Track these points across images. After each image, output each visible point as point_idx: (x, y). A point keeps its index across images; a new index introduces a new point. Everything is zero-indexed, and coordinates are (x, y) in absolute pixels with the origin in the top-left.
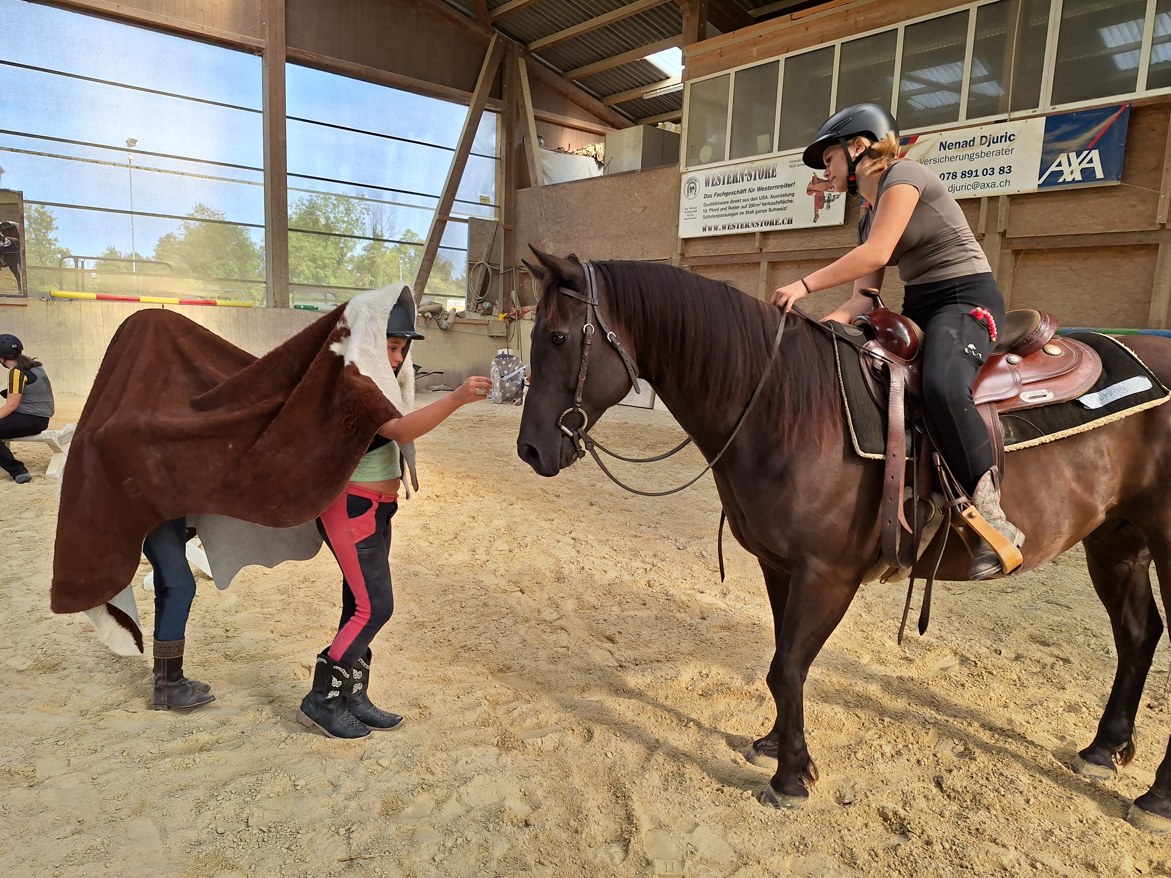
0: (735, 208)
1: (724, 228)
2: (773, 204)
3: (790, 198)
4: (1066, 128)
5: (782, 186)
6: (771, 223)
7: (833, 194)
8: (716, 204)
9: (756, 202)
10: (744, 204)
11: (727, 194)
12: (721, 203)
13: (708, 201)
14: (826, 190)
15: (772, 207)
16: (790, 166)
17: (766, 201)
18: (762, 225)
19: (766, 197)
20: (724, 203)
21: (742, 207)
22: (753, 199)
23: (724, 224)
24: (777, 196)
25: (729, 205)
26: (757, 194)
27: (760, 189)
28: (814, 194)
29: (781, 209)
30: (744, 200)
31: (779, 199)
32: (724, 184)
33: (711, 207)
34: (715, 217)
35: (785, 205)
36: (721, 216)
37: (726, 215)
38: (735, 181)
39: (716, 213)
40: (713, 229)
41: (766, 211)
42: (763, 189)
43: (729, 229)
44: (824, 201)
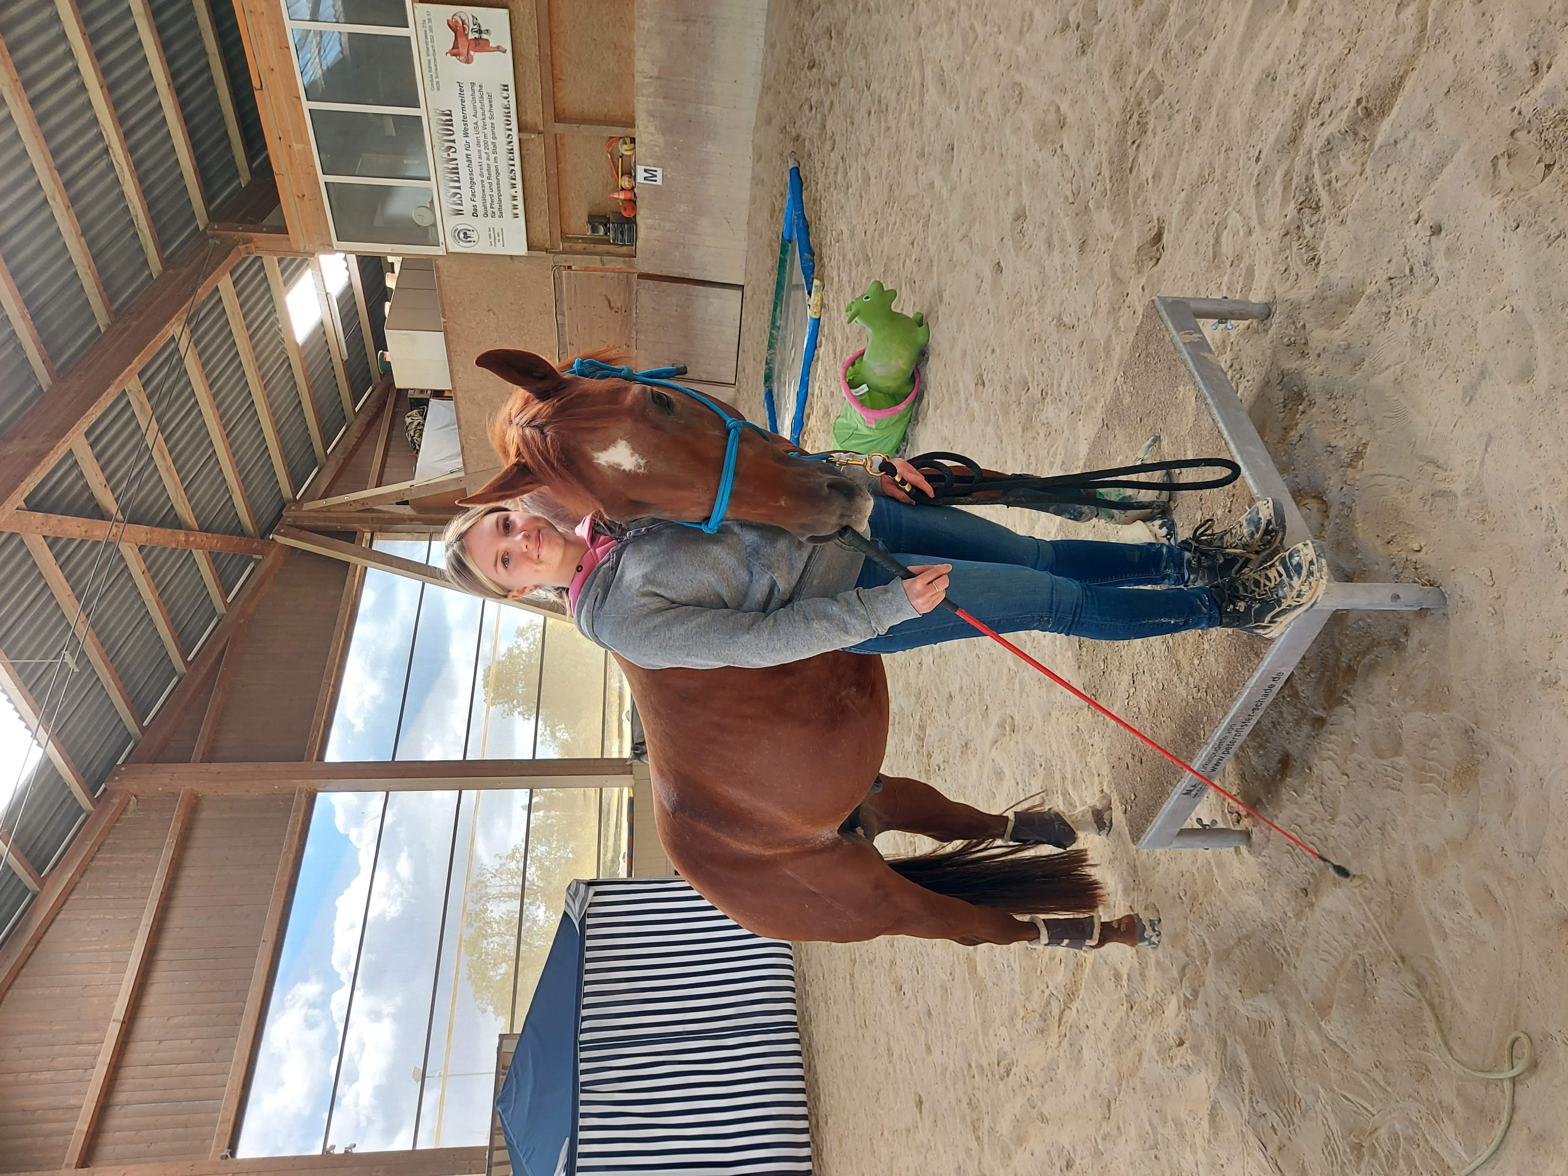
0: (489, 170)
1: (513, 186)
2: (483, 114)
3: (476, 88)
5: (463, 101)
6: (508, 115)
7: (471, 26)
8: (484, 199)
9: (482, 139)
10: (484, 156)
11: (472, 183)
12: (484, 191)
13: (481, 210)
14: (467, 36)
15: (488, 114)
16: (438, 89)
17: (480, 124)
18: (510, 130)
19: (476, 123)
20: (483, 186)
21: (488, 159)
22: (478, 144)
23: (508, 186)
24: (475, 108)
25: (485, 179)
26: (472, 139)
27: (466, 135)
28: (472, 53)
29: (490, 102)
30: (480, 157)
31: (478, 105)
32: (459, 188)
33: (488, 206)
34: (500, 200)
35: (486, 96)
36: (499, 190)
37: (498, 184)
38: (455, 171)
40: (515, 203)
41: (492, 124)
42: (466, 129)
43: (515, 179)
44: (481, 38)
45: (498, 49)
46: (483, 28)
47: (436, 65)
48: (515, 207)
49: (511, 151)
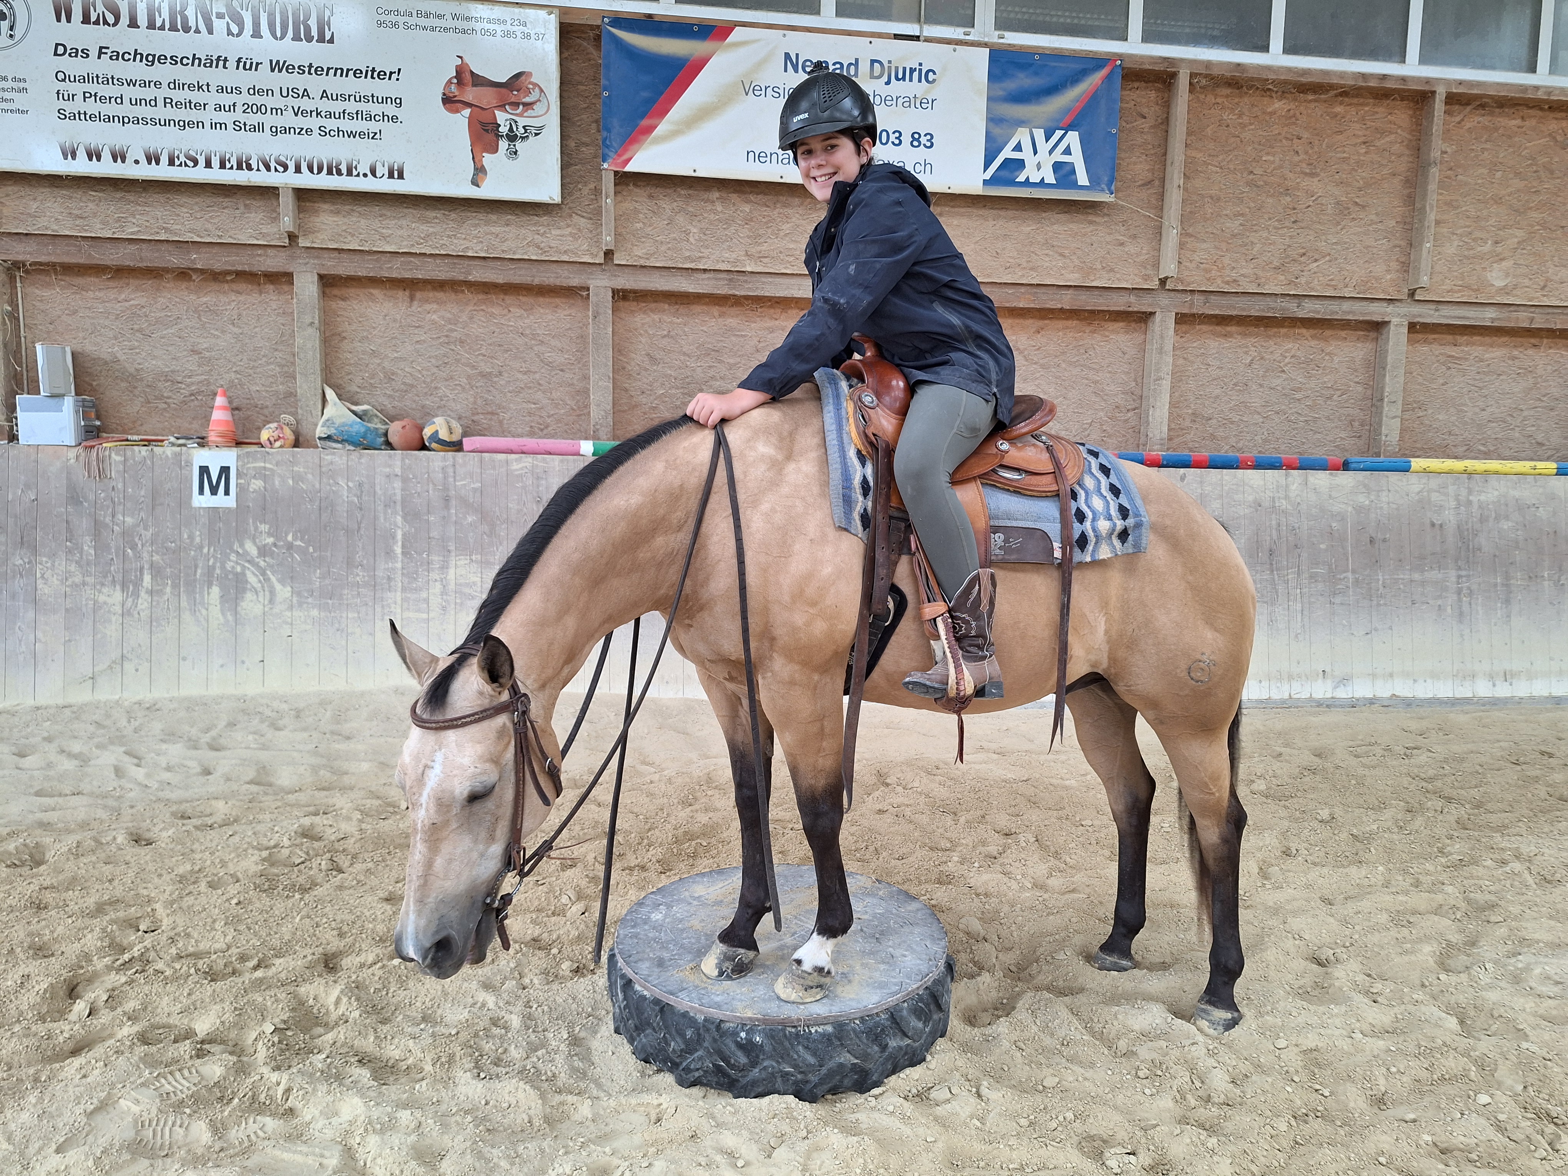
0: (191, 105)
1: (153, 158)
2: (330, 115)
3: (390, 109)
4: (1023, 81)
5: (357, 73)
6: (333, 169)
7: (522, 122)
8: (109, 80)
9: (271, 102)
10: (226, 99)
11: (152, 60)
12: (131, 83)
13: (74, 66)
14: (502, 107)
15: (331, 124)
16: (380, 24)
17: (305, 104)
18: (298, 170)
19: (306, 94)
20: (145, 84)
21: (219, 108)
22: (254, 91)
23: (154, 146)
24: (342, 97)
25: (166, 92)
26: (265, 78)
27: (277, 66)
28: (467, 112)
29: (361, 134)
30: (221, 90)
31: (351, 107)
32: (134, 23)
33: (89, 87)
34: (109, 119)
35: (373, 126)
36: (137, 121)
38: (180, 23)
39: (109, 109)
40: (106, 155)
41: (309, 131)
42: (290, 69)
43: (171, 163)
44: (498, 136)
45: (480, 171)
46: (519, 145)
47: (433, 29)
48: (94, 154)
49: (243, 164)
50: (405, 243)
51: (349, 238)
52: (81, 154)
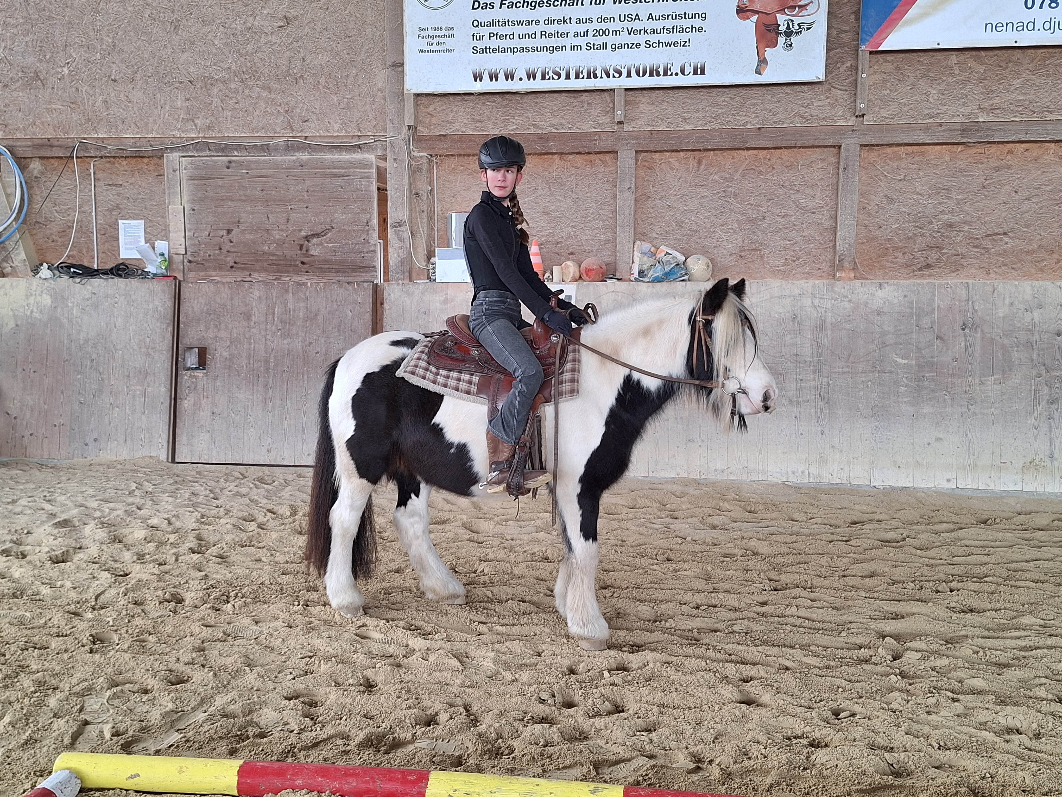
0: (557, 34)
1: (531, 75)
2: (654, 31)
3: (697, 22)
6: (653, 72)
8: (506, 23)
9: (612, 26)
10: (582, 28)
12: (520, 23)
13: (484, 15)
15: (654, 38)
17: (637, 25)
18: (629, 75)
19: (637, 17)
20: (529, 23)
21: (577, 35)
22: (602, 19)
23: (532, 66)
24: (664, 17)
25: (542, 27)
26: (612, 9)
28: (755, 18)
29: (676, 44)
30: (579, 21)
31: (669, 23)
33: (494, 30)
34: (505, 50)
35: (684, 37)
36: (523, 50)
37: (534, 49)
39: (505, 43)
40: (501, 76)
41: (638, 45)
42: (627, 0)
43: (543, 78)
44: (778, 34)
46: (794, 39)
48: (494, 77)
49: (592, 74)
50: (700, 123)
51: (660, 122)
52: (486, 77)
